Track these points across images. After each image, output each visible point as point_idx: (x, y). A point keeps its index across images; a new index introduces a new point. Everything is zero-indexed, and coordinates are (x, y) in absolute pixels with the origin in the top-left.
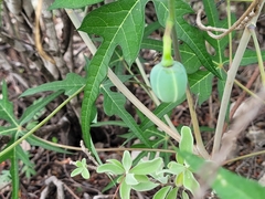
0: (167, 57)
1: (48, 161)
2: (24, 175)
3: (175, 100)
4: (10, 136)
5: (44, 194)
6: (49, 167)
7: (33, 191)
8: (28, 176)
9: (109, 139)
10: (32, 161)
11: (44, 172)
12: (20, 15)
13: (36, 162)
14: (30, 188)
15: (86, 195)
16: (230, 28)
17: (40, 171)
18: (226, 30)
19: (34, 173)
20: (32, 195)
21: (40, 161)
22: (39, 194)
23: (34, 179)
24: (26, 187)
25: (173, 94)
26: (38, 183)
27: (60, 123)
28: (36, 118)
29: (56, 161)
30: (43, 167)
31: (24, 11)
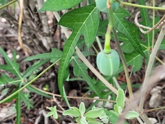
0: (107, 48)
1: (42, 100)
2: (26, 108)
3: (111, 75)
4: (16, 85)
5: (38, 120)
6: (42, 103)
7: (31, 118)
8: (28, 108)
9: (81, 88)
10: (32, 100)
11: (39, 106)
12: (27, 9)
13: (34, 100)
14: (30, 116)
15: (64, 122)
16: (154, 26)
17: (36, 105)
18: (150, 29)
19: (32, 107)
20: (31, 120)
21: (37, 99)
22: (34, 120)
23: (32, 110)
24: (27, 115)
25: (110, 71)
26: (35, 113)
27: (50, 77)
28: (35, 72)
29: (47, 100)
30: (39, 103)
31: (29, 7)
